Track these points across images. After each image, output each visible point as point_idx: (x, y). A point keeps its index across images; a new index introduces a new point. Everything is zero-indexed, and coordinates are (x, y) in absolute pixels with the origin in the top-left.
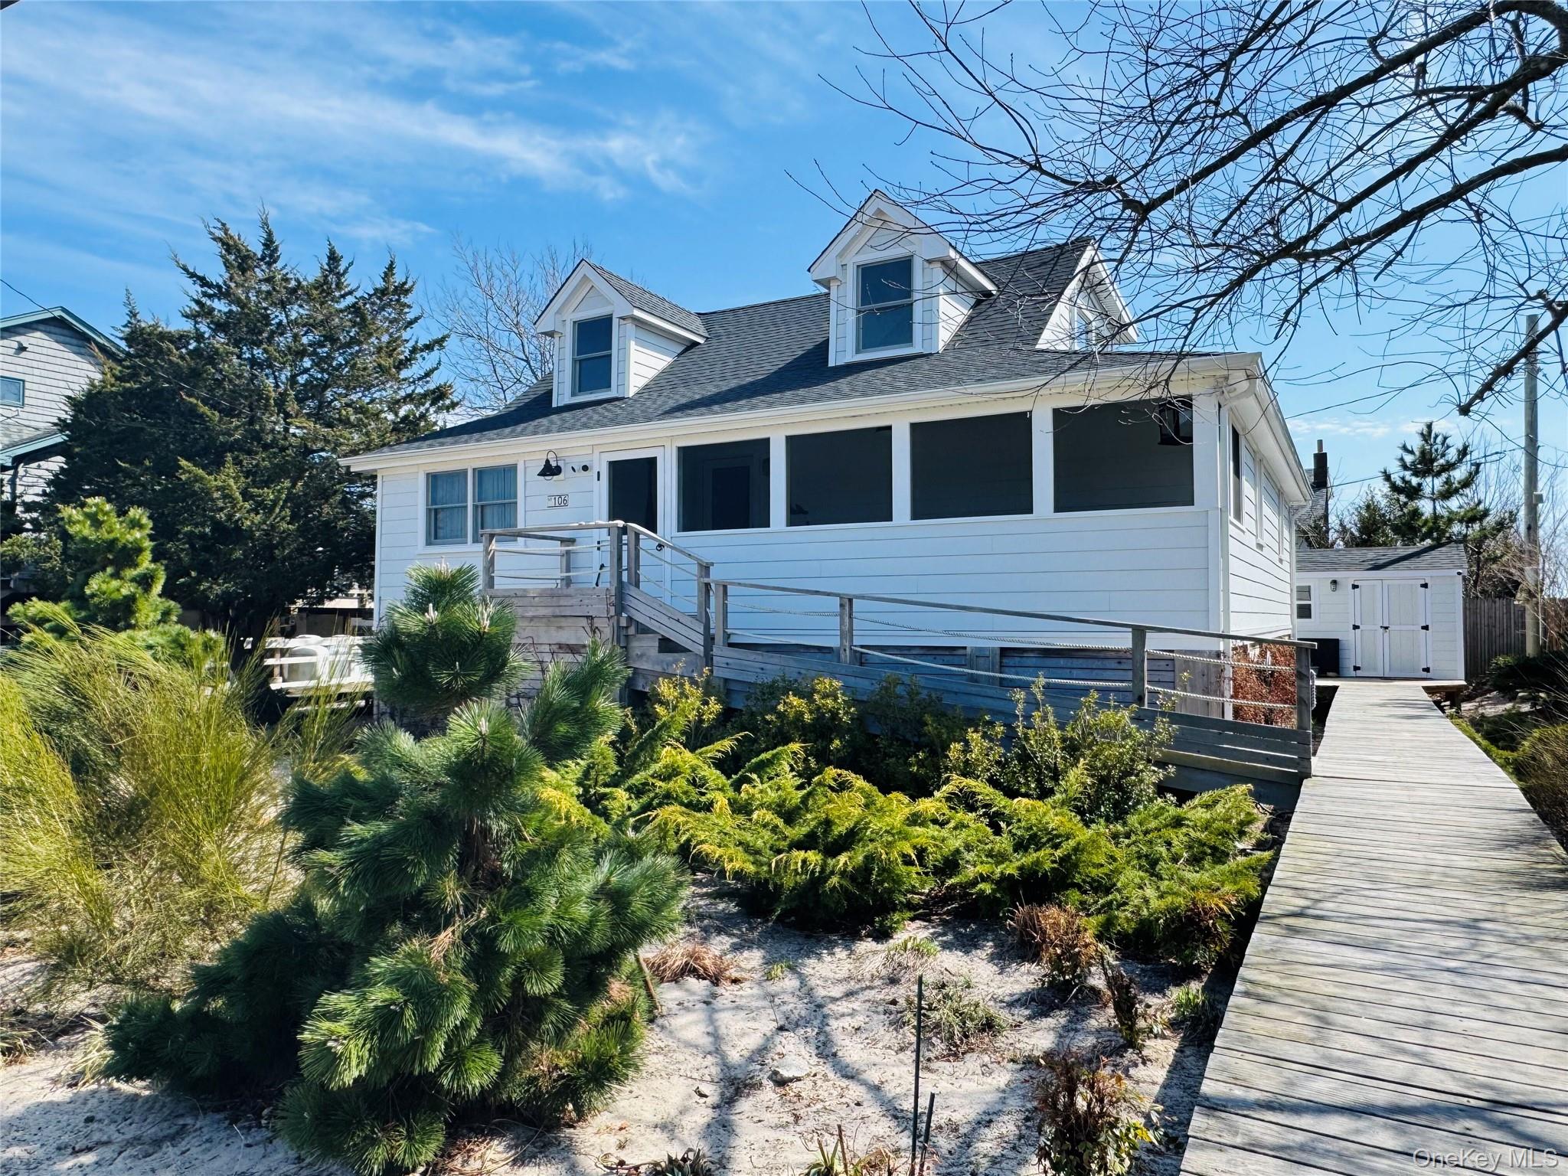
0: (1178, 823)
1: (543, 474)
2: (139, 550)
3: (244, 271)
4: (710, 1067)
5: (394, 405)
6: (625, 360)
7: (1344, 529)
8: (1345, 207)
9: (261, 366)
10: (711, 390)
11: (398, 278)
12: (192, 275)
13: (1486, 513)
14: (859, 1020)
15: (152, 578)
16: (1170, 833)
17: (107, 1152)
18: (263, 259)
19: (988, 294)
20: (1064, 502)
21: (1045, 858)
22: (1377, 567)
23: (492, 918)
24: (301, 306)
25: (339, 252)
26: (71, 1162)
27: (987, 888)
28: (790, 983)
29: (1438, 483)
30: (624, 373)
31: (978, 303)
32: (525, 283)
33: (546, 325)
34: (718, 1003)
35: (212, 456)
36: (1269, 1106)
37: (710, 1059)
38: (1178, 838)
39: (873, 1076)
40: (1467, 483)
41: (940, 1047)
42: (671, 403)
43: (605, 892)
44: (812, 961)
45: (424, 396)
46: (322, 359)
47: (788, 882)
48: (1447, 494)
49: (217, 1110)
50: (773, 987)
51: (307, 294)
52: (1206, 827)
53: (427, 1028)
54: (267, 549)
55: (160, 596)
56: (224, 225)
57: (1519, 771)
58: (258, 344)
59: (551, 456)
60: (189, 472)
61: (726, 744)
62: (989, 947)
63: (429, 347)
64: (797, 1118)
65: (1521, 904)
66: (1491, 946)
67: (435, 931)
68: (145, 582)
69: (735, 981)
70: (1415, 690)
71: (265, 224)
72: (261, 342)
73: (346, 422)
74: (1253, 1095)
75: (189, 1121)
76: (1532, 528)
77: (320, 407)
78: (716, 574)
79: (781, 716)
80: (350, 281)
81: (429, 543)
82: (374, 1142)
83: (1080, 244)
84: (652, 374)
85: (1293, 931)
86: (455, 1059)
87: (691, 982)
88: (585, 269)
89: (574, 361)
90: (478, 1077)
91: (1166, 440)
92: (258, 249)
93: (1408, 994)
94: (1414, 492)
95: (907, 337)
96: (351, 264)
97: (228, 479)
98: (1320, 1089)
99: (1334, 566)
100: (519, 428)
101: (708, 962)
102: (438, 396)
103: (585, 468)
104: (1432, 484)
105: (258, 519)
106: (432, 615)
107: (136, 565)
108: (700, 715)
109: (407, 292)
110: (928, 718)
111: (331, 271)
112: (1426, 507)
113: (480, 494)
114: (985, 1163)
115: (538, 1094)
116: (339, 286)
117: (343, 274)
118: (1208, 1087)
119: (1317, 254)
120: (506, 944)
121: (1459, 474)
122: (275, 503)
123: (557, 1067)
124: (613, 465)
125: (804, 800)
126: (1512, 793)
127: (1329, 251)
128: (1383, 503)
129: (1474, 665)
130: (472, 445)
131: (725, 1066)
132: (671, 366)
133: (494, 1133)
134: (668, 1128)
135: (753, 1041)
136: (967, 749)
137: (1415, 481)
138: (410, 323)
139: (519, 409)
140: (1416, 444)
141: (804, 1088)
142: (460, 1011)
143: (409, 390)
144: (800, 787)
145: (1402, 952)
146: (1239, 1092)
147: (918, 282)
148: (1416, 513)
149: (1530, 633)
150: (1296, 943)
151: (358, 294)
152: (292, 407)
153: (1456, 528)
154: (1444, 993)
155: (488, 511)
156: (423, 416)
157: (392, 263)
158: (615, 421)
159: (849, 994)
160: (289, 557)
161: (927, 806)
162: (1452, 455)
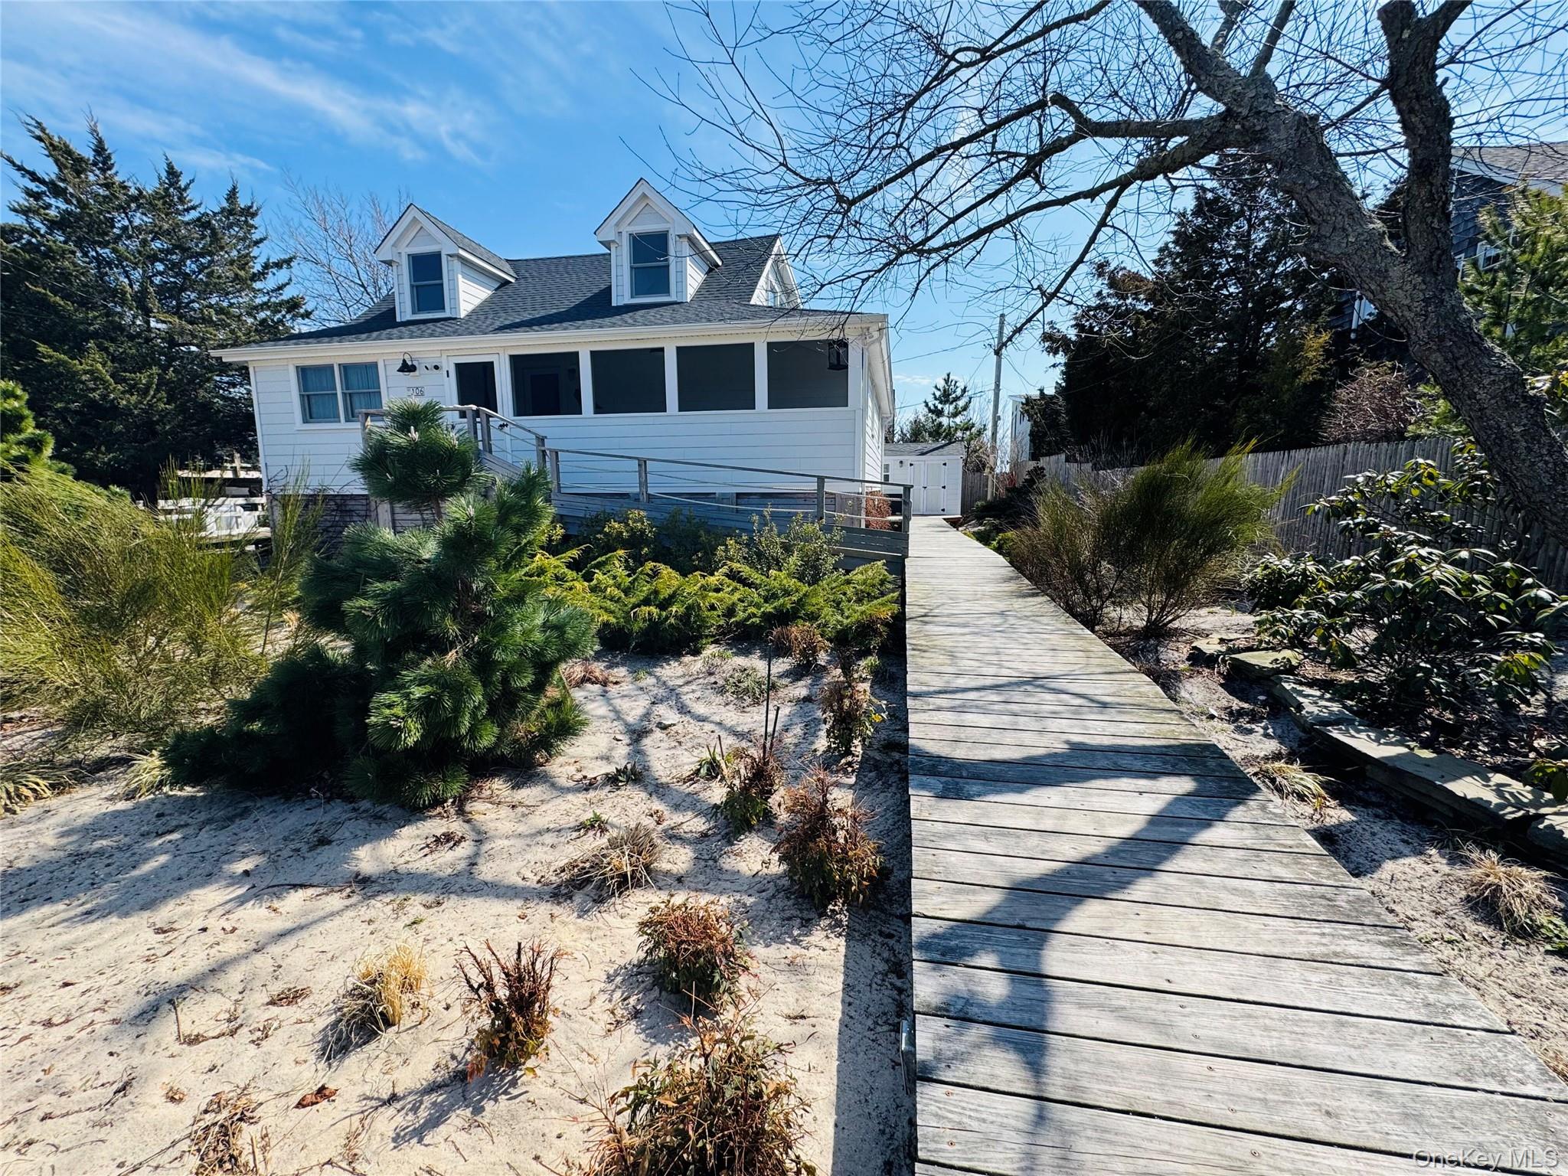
0: (848, 582)
1: (400, 370)
2: (22, 418)
3: (78, 173)
4: (619, 726)
5: (252, 310)
6: (455, 289)
7: (903, 435)
8: (952, 221)
9: (109, 264)
10: (526, 316)
11: (243, 202)
12: (20, 168)
13: (973, 425)
14: (698, 694)
15: (41, 442)
16: (845, 588)
17: (190, 831)
18: (95, 164)
19: (717, 266)
20: (774, 403)
21: (787, 602)
22: (923, 454)
23: (483, 641)
24: (144, 214)
25: (177, 168)
26: (160, 841)
27: (757, 620)
28: (651, 680)
29: (952, 407)
30: (455, 299)
31: (710, 270)
32: (354, 221)
33: (386, 253)
34: (609, 695)
35: (74, 341)
36: (940, 692)
37: (616, 723)
38: (850, 591)
39: (717, 719)
40: (965, 408)
41: (749, 701)
42: (498, 324)
43: (546, 626)
44: (659, 669)
45: (281, 304)
46: (174, 265)
47: (638, 626)
48: (955, 415)
49: (270, 795)
50: (642, 684)
51: (150, 203)
52: (864, 583)
53: (457, 710)
54: (147, 426)
55: (51, 458)
56: (39, 124)
57: (999, 550)
58: (105, 245)
59: (407, 357)
60: (51, 357)
61: (575, 553)
62: (758, 653)
63: (278, 265)
64: (680, 743)
65: (1018, 603)
66: (1012, 620)
67: (444, 652)
68: (36, 445)
69: (616, 683)
70: (939, 520)
71: (94, 131)
72: (108, 242)
73: (208, 321)
74: (932, 689)
75: (249, 804)
76: (994, 434)
77: (179, 306)
78: (548, 444)
79: (606, 534)
80: (193, 196)
81: (305, 421)
82: (421, 785)
83: (776, 236)
84: (477, 302)
85: (926, 623)
86: (473, 732)
87: (589, 686)
88: (413, 213)
89: (412, 286)
90: (487, 739)
91: (832, 367)
92: (89, 154)
93: (985, 642)
94: (939, 413)
95: (666, 291)
96: (192, 181)
97: (94, 362)
98: (961, 682)
99: (901, 453)
100: (375, 334)
101: (597, 674)
102: (293, 305)
103: (436, 368)
104: (948, 409)
105: (134, 399)
106: (415, 435)
107: (20, 431)
108: (550, 537)
109: (254, 215)
110: (702, 532)
111: (171, 185)
112: (944, 421)
113: (347, 384)
114: (792, 748)
115: (521, 749)
116: (182, 200)
117: (185, 189)
118: (909, 688)
119: (930, 251)
120: (498, 655)
121: (961, 403)
122: (148, 387)
123: (531, 732)
124: (458, 366)
125: (632, 583)
126: (1001, 560)
127: (937, 250)
128: (923, 419)
129: (965, 508)
130: (336, 345)
131: (627, 724)
132: (491, 297)
133: (493, 775)
134: (607, 758)
135: (640, 711)
136: (726, 551)
137: (940, 406)
138: (257, 243)
139: (367, 321)
140: (941, 384)
141: (679, 728)
142: (478, 697)
143: (265, 299)
144: (629, 576)
145: (976, 626)
146: (925, 689)
147: (672, 251)
148: (940, 425)
149: (989, 490)
150: (928, 627)
151: (202, 210)
152: (154, 304)
153: (959, 434)
154: (999, 641)
155: (356, 399)
156: (280, 321)
157: (234, 188)
158: (455, 333)
159: (688, 683)
160: (172, 432)
161: (712, 580)
162: (959, 392)
